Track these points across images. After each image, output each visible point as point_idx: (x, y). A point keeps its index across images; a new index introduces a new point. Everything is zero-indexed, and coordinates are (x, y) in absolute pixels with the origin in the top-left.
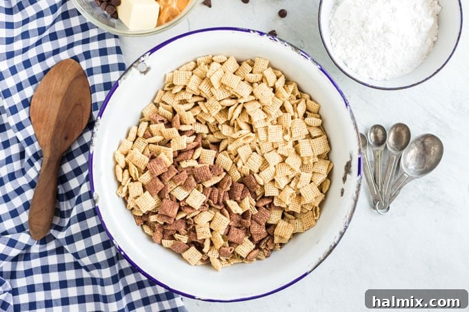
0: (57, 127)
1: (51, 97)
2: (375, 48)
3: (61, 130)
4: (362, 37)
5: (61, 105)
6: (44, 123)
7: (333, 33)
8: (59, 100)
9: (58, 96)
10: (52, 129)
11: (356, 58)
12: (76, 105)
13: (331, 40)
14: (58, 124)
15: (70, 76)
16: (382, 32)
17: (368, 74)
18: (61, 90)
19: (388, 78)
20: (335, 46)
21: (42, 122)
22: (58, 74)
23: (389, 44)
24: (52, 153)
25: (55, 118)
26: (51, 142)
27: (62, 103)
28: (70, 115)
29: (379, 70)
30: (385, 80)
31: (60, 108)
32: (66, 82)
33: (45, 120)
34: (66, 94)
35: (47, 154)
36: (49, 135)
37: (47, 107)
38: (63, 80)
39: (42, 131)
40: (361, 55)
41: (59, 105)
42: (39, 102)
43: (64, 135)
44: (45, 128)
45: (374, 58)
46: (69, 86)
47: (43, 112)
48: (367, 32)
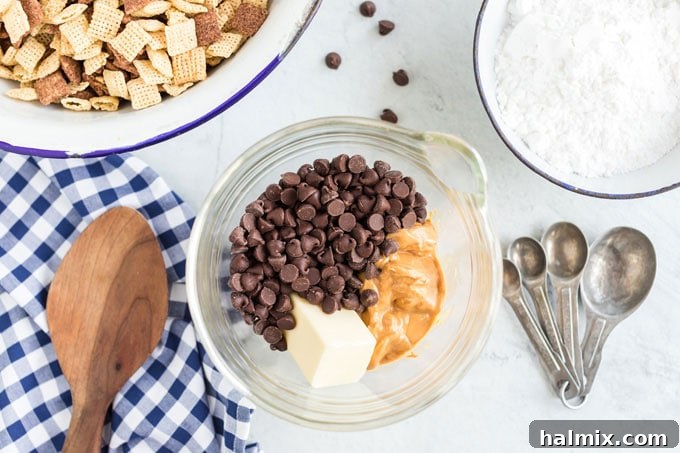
0: (100, 342)
1: (87, 283)
2: (585, 113)
3: (108, 348)
4: (559, 91)
5: (108, 298)
6: (75, 332)
7: (501, 81)
8: (105, 288)
9: (101, 279)
10: (90, 347)
11: (548, 132)
12: (138, 298)
13: (497, 95)
14: (102, 337)
15: (126, 239)
16: (600, 80)
17: (572, 165)
18: (108, 269)
19: (609, 173)
20: (505, 107)
21: (71, 331)
22: (103, 237)
23: (613, 105)
24: (91, 396)
25: (96, 323)
26: (88, 374)
27: (109, 293)
28: (126, 318)
29: (593, 157)
30: (604, 176)
31: (106, 304)
32: (118, 251)
33: (77, 327)
34: (117, 277)
35: (80, 398)
36: (84, 358)
37: (80, 302)
38: (111, 247)
39: (71, 351)
40: (556, 127)
41: (103, 299)
42: (65, 292)
43: (114, 359)
44: (76, 345)
45: (583, 133)
46: (124, 261)
47: (73, 313)
48: (570, 80)
